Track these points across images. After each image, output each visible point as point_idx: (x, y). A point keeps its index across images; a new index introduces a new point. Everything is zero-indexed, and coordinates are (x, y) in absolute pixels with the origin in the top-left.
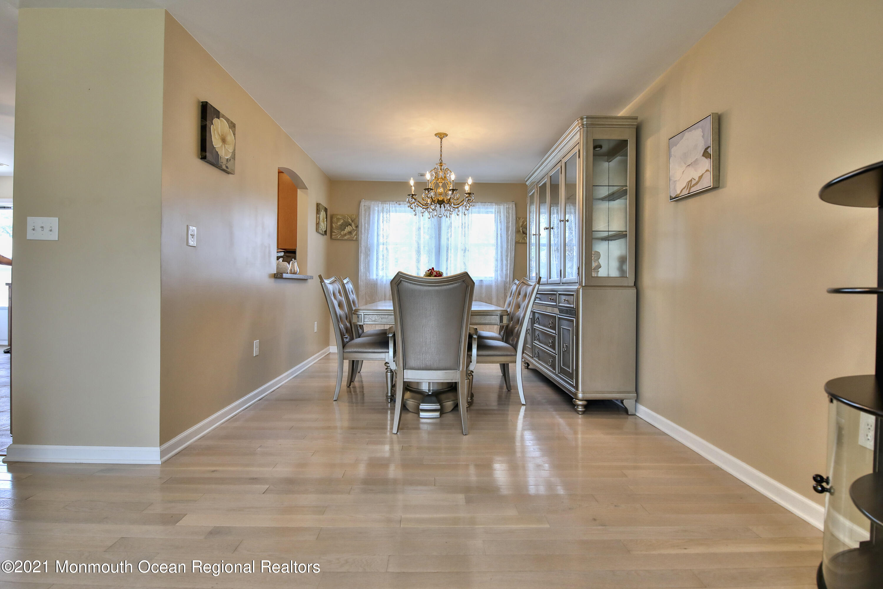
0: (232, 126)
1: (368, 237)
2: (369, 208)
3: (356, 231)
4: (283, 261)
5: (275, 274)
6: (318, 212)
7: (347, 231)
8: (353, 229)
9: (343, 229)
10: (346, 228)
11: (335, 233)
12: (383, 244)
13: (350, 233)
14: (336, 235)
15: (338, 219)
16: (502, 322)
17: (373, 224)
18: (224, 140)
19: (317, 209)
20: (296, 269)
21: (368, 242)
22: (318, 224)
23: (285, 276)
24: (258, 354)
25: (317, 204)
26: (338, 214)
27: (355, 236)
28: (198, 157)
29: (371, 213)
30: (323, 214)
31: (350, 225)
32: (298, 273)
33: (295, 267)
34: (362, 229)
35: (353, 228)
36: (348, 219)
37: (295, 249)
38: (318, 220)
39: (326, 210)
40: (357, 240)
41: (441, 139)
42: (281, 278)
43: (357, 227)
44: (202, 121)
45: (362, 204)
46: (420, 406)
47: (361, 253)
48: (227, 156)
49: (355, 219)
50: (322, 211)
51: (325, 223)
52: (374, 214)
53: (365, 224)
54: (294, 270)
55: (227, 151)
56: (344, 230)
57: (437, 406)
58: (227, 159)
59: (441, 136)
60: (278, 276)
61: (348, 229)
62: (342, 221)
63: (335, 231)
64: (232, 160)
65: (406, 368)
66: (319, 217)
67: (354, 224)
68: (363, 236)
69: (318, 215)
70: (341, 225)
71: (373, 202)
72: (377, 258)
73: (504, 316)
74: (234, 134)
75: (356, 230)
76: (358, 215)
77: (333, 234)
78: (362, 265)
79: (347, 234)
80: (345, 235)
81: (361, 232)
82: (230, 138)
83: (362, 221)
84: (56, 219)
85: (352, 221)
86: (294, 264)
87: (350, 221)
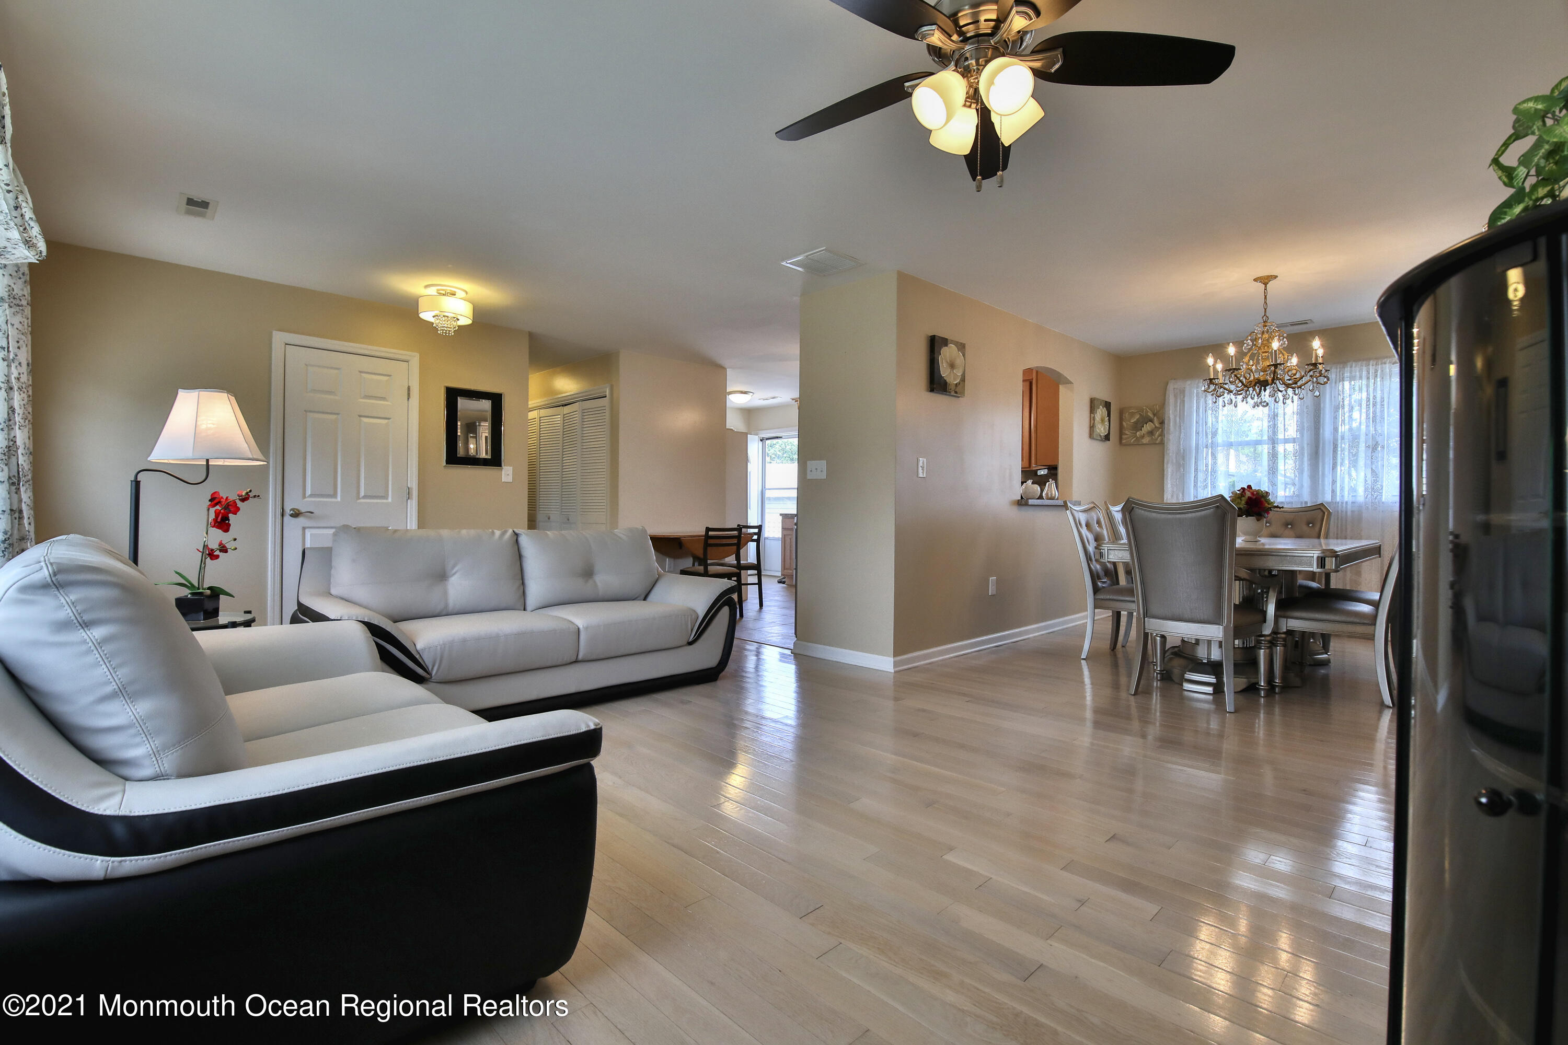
0: (962, 347)
1: (1180, 438)
2: (1183, 392)
3: (1161, 430)
4: (1033, 483)
5: (1019, 500)
6: (1092, 410)
7: (1146, 431)
8: (1156, 427)
9: (1140, 428)
10: (1143, 427)
11: (1127, 435)
12: (1207, 447)
13: (1151, 433)
14: (1128, 438)
15: (1132, 414)
16: (1324, 568)
17: (1191, 415)
18: (952, 366)
19: (1091, 407)
20: (1054, 493)
21: (1180, 445)
22: (1092, 427)
23: (1031, 502)
24: (994, 593)
25: (1091, 399)
26: (1131, 407)
27: (1160, 438)
28: (927, 391)
29: (1186, 399)
30: (1101, 412)
31: (1151, 421)
32: (1056, 497)
33: (1053, 489)
34: (1171, 426)
35: (1155, 425)
36: (1147, 412)
37: (1057, 465)
38: (1092, 422)
39: (1107, 405)
40: (1162, 443)
41: (1266, 284)
42: (1027, 504)
43: (1162, 423)
44: (930, 355)
45: (1171, 386)
46: (1185, 675)
47: (1168, 463)
48: (955, 379)
49: (1158, 412)
50: (1099, 408)
51: (1106, 423)
52: (1191, 401)
53: (1175, 417)
54: (1051, 494)
55: (956, 376)
56: (1141, 430)
57: (1212, 680)
58: (956, 384)
59: (1265, 280)
60: (1022, 502)
61: (1148, 427)
62: (1138, 416)
63: (1127, 432)
64: (961, 383)
65: (1148, 615)
66: (1094, 417)
67: (1157, 418)
68: (1171, 437)
69: (1092, 415)
70: (1136, 423)
71: (1189, 382)
72: (1196, 470)
73: (1326, 558)
74: (964, 355)
75: (1159, 428)
76: (1163, 405)
77: (1124, 437)
78: (1169, 482)
79: (1146, 436)
80: (1143, 437)
81: (1169, 429)
82: (959, 360)
83: (1171, 413)
84: (824, 462)
85: (1154, 415)
86: (1051, 486)
87: (1150, 415)
